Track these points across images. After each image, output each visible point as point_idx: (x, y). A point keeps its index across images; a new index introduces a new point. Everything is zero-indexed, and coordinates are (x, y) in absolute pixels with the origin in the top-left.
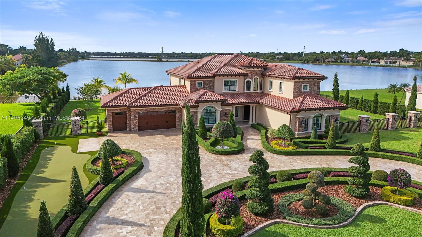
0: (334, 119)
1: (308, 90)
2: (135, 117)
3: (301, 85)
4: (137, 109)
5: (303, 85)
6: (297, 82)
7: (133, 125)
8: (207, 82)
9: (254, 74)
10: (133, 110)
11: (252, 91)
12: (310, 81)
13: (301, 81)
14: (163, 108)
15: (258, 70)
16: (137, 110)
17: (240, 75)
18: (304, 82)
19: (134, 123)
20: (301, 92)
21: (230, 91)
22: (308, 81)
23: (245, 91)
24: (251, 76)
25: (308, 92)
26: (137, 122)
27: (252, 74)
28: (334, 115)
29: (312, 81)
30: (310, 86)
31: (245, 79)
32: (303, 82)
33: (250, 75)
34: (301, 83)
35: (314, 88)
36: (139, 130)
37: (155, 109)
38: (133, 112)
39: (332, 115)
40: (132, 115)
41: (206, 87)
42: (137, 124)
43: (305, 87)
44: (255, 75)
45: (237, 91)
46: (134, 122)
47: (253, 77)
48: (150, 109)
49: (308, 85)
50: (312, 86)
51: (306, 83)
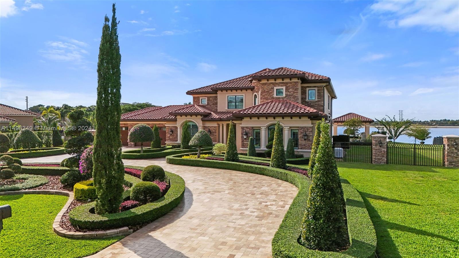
1: (284, 95)
3: (273, 88)
4: (133, 124)
5: (275, 88)
6: (266, 85)
8: (210, 98)
12: (287, 83)
13: (272, 83)
14: (156, 124)
18: (277, 84)
20: (273, 98)
21: (236, 108)
22: (282, 83)
24: (257, 90)
27: (258, 87)
28: (302, 127)
29: (291, 83)
30: (287, 90)
31: (253, 94)
32: (275, 84)
33: (256, 88)
34: (272, 86)
35: (294, 93)
38: (129, 126)
39: (299, 128)
41: (210, 104)
43: (279, 92)
49: (284, 88)
50: (291, 90)
51: (279, 86)
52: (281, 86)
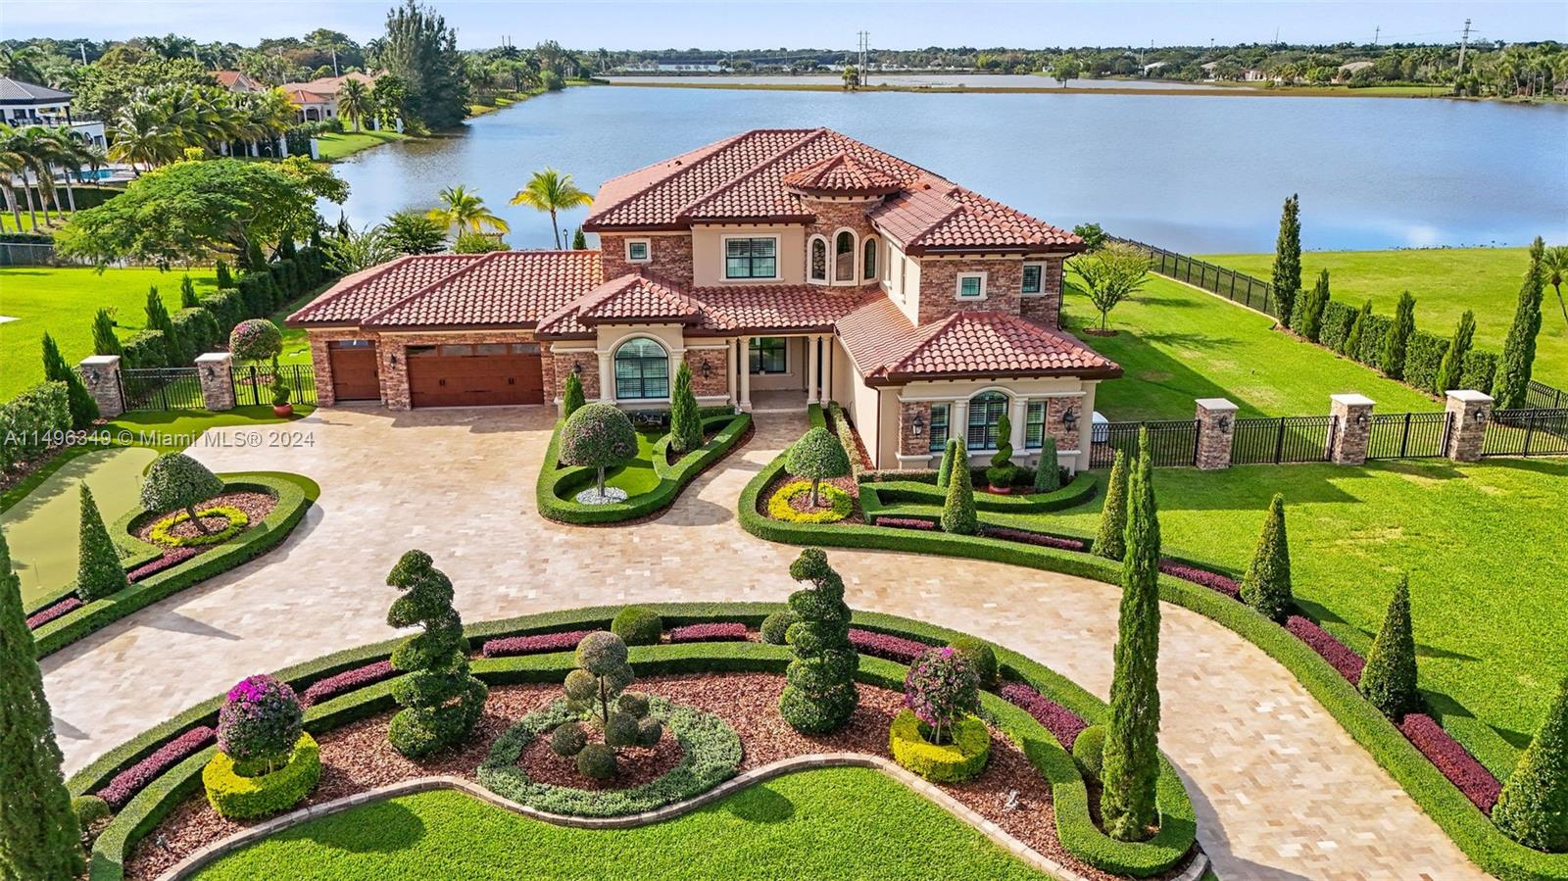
0: (1058, 412)
1: (983, 296)
2: (394, 360)
3: (953, 276)
4: (401, 336)
5: (960, 276)
6: (935, 266)
7: (391, 389)
8: (663, 243)
9: (836, 220)
10: (388, 337)
11: (831, 280)
12: (993, 263)
13: (951, 262)
14: (490, 335)
15: (852, 205)
16: (399, 339)
17: (786, 220)
18: (965, 264)
19: (394, 380)
20: (953, 302)
21: (751, 276)
22: (980, 263)
23: (811, 281)
24: (825, 227)
25: (980, 304)
26: (405, 379)
27: (829, 219)
28: (1059, 399)
29: (1001, 263)
30: (991, 280)
31: (807, 235)
32: (960, 266)
33: (821, 220)
34: (951, 269)
35: (1009, 289)
36: (413, 405)
37: (464, 335)
38: (386, 343)
39: (1050, 398)
40: (387, 352)
41: (663, 260)
42: (406, 386)
43: (970, 285)
44: (842, 224)
45: (778, 277)
46: (392, 378)
47: (834, 230)
48: (444, 336)
49: (984, 276)
50: (1002, 281)
51: (971, 270)
52: (977, 270)
